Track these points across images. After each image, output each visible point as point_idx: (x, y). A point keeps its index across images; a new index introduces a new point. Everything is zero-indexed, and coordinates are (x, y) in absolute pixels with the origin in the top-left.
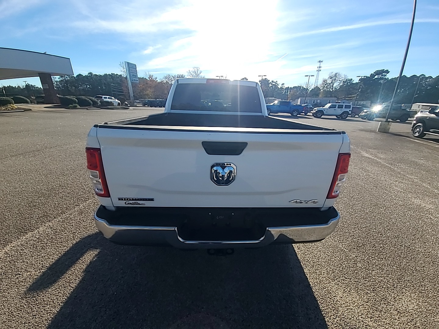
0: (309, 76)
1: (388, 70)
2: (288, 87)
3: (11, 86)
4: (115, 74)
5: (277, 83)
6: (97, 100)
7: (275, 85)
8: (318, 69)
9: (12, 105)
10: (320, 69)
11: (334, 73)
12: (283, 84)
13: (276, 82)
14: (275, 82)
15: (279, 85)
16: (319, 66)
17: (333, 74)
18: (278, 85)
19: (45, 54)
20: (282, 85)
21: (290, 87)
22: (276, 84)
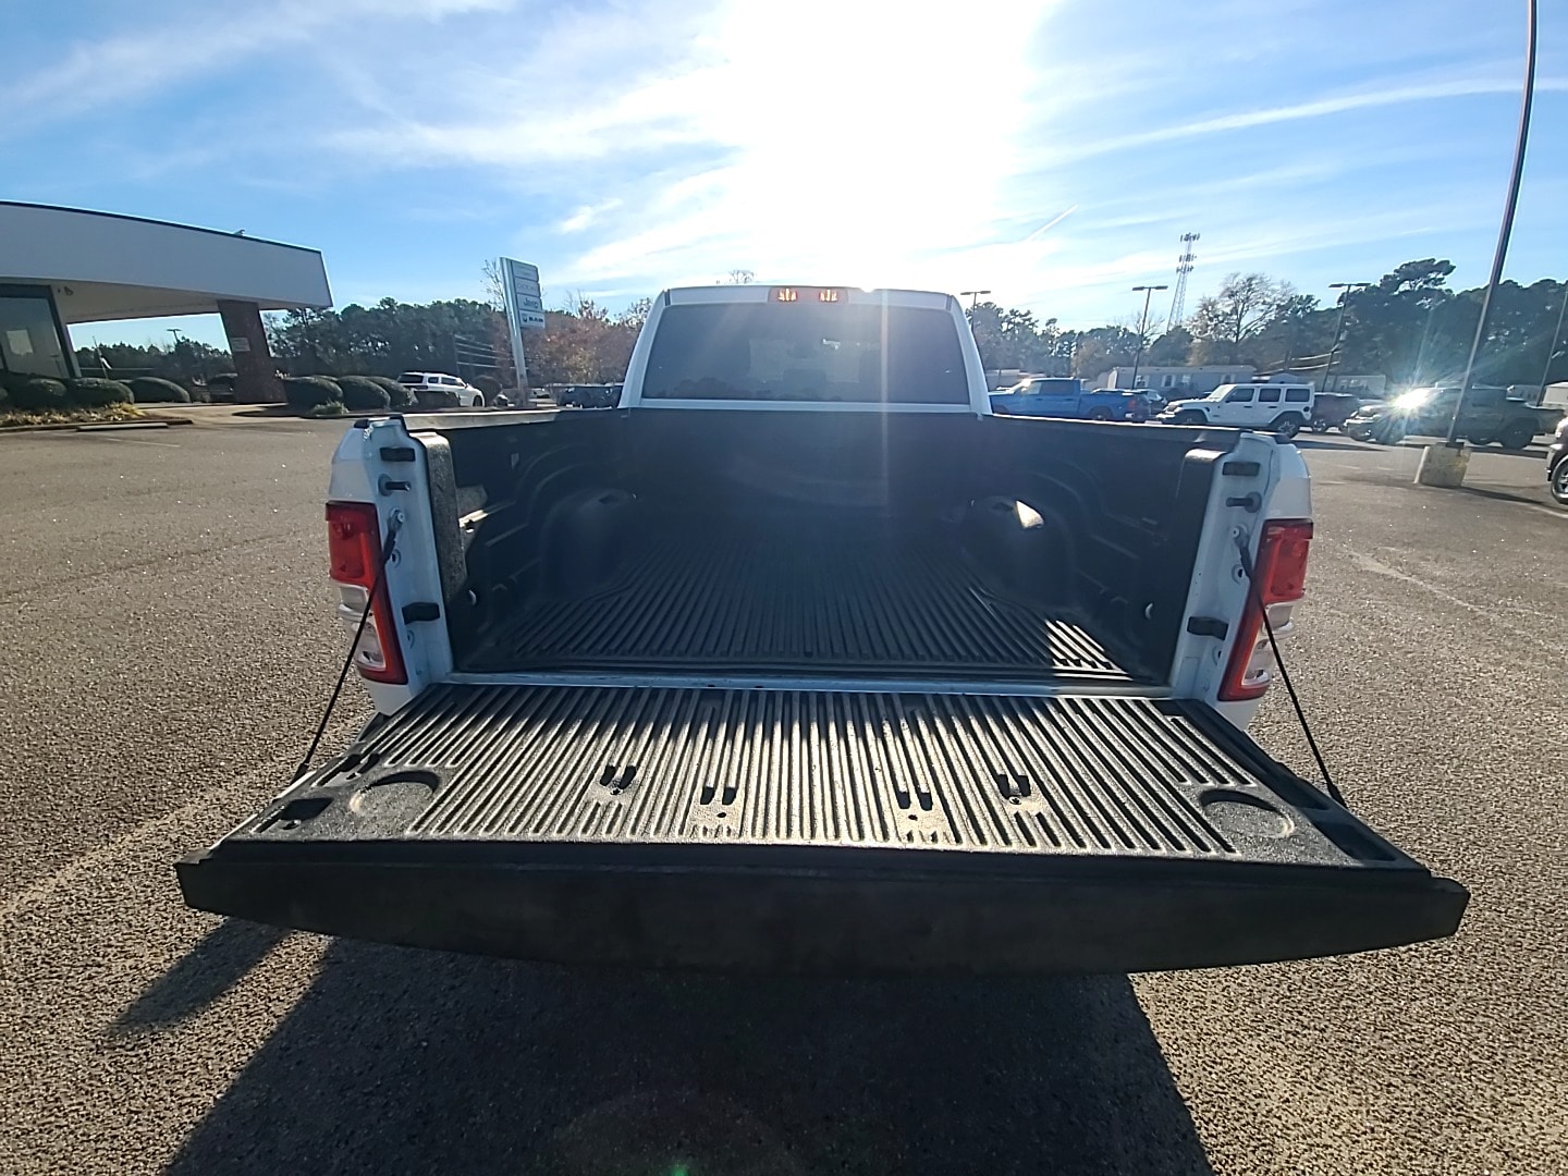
0: (1150, 289)
1: (1448, 262)
2: (1072, 332)
3: (127, 345)
4: (469, 302)
5: (1029, 320)
6: (405, 389)
7: (1023, 323)
8: (1180, 265)
9: (125, 405)
10: (1190, 264)
11: (1242, 278)
12: (1053, 321)
13: (1026, 315)
14: (1021, 316)
15: (1036, 324)
16: (1184, 254)
17: (1237, 280)
18: (1033, 324)
19: (238, 236)
20: (1047, 324)
21: (1077, 331)
22: (1025, 320)
